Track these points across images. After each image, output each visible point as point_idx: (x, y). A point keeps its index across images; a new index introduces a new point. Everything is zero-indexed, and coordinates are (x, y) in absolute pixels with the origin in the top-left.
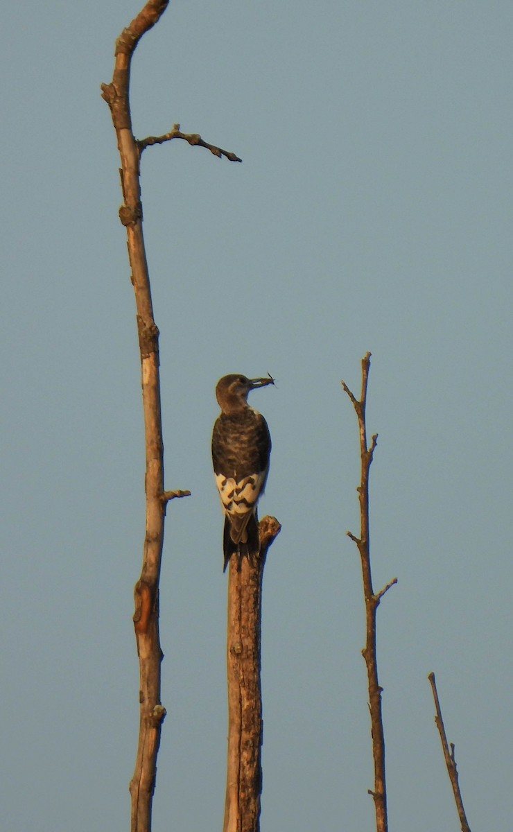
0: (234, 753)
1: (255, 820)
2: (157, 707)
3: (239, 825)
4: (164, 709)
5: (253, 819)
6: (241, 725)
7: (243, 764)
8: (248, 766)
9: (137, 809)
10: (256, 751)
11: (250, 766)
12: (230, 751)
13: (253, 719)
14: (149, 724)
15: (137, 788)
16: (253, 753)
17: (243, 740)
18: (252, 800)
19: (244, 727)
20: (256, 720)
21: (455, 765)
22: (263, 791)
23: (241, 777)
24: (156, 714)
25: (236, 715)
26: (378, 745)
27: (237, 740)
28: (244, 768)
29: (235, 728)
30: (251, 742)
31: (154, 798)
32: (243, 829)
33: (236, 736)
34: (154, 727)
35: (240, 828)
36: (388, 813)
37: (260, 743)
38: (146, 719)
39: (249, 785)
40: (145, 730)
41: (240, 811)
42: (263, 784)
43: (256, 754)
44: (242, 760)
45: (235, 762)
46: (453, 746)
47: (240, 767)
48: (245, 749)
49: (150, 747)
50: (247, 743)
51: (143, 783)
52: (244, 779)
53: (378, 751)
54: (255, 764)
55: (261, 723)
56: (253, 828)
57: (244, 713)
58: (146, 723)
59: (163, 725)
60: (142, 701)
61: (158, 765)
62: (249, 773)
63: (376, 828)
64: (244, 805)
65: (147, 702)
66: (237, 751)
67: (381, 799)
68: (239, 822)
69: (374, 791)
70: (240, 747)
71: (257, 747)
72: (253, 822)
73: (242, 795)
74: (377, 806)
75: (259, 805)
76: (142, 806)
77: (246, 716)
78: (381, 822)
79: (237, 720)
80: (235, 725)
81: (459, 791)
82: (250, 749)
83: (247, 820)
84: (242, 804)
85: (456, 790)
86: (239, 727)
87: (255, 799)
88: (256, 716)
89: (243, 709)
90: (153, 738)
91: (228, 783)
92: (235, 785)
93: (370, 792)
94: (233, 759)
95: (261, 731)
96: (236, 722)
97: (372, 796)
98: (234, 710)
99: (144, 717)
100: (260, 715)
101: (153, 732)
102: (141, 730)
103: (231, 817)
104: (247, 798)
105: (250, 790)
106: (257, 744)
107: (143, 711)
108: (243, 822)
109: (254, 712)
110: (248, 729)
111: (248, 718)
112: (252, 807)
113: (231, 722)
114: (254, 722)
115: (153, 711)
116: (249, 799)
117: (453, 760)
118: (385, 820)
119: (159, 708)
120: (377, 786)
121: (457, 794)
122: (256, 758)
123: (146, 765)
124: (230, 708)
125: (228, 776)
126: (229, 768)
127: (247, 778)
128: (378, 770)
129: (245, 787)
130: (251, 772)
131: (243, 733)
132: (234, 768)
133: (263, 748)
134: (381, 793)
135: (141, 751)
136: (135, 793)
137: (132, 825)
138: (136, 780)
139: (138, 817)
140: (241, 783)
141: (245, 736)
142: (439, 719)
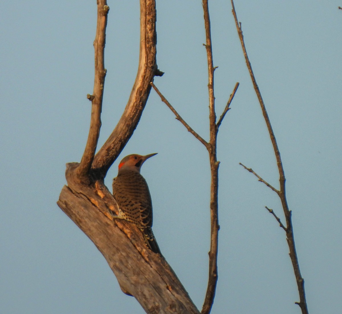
0: (143, 26)
1: (154, 57)
2: (105, 6)
3: (147, 60)
4: (109, 7)
5: (153, 56)
6: (146, 12)
7: (147, 31)
8: (150, 32)
9: (97, 54)
10: (154, 24)
11: (151, 32)
12: (141, 25)
13: (152, 9)
14: (101, 14)
15: (97, 44)
16: (152, 25)
17: (147, 19)
18: (152, 48)
19: (147, 13)
20: (153, 10)
21: (242, 32)
22: (157, 43)
23: (147, 37)
24: (104, 9)
25: (143, 8)
26: (207, 23)
27: (145, 20)
28: (148, 32)
29: (143, 14)
30: (151, 20)
31: (105, 49)
32: (148, 61)
33: (144, 17)
34: (104, 15)
35: (147, 61)
36: (213, 54)
37: (155, 21)
38: (100, 12)
39: (151, 40)
40: (100, 17)
41: (146, 53)
42: (157, 40)
43: (154, 26)
44: (147, 29)
45: (144, 30)
46: (240, 23)
47: (146, 32)
48: (148, 24)
49: (103, 24)
50: (149, 21)
51: (100, 42)
52: (148, 38)
53: (207, 26)
54: (153, 30)
55: (155, 11)
56: (153, 61)
57: (147, 6)
58: (100, 14)
59: (108, 14)
60: (98, 3)
61: (106, 33)
62: (150, 35)
63: (207, 61)
64: (149, 50)
65: (100, 4)
66: (145, 25)
67: (209, 48)
68: (147, 58)
69: (206, 44)
70: (146, 22)
71: (154, 22)
72: (153, 58)
73: (147, 45)
74: (207, 51)
75: (156, 49)
76: (100, 53)
77: (148, 8)
78: (210, 59)
79: (144, 10)
80: (143, 13)
81: (244, 44)
82: (150, 23)
83: (150, 57)
84: (147, 50)
85: (243, 44)
86: (145, 13)
87: (154, 47)
88: (153, 8)
89: (147, 5)
90: (104, 21)
91: (141, 40)
92: (144, 41)
93: (204, 45)
94: (143, 29)
95: (156, 15)
96: (144, 11)
97: (205, 47)
98: (143, 5)
99: (99, 11)
100: (155, 8)
101: (104, 18)
102: (98, 18)
103: (142, 56)
104: (150, 47)
105: (151, 43)
106: (154, 21)
107: (99, 8)
108: (148, 58)
109: (152, 6)
110: (149, 14)
111: (149, 9)
112: (152, 51)
113: (142, 11)
114: (152, 10)
115: (103, 8)
116: (151, 47)
117: (241, 30)
118: (211, 58)
119: (106, 7)
120: (207, 42)
121: (243, 46)
122: (154, 28)
123: (101, 34)
124: (141, 5)
125: (141, 36)
126: (141, 33)
127: (150, 37)
128: (207, 34)
129: (149, 42)
130: (151, 34)
131: (147, 16)
132: (143, 33)
133: (157, 23)
134: (209, 45)
135: (98, 27)
136: (96, 47)
137: (95, 62)
138: (96, 41)
139: (98, 58)
140: (147, 40)
141: (148, 17)
142: (234, 11)
